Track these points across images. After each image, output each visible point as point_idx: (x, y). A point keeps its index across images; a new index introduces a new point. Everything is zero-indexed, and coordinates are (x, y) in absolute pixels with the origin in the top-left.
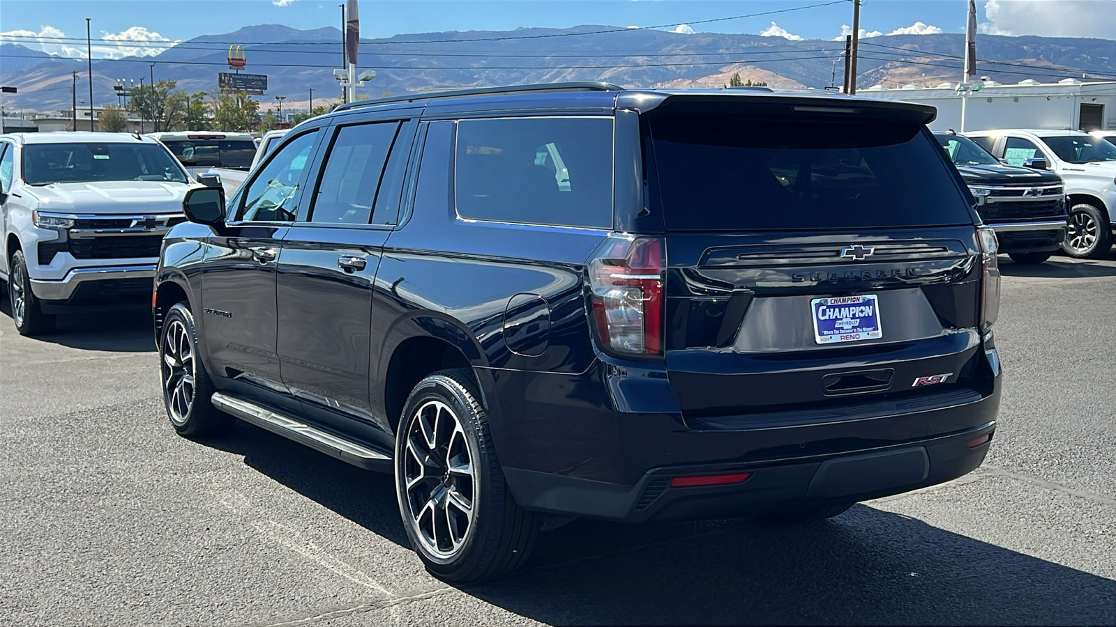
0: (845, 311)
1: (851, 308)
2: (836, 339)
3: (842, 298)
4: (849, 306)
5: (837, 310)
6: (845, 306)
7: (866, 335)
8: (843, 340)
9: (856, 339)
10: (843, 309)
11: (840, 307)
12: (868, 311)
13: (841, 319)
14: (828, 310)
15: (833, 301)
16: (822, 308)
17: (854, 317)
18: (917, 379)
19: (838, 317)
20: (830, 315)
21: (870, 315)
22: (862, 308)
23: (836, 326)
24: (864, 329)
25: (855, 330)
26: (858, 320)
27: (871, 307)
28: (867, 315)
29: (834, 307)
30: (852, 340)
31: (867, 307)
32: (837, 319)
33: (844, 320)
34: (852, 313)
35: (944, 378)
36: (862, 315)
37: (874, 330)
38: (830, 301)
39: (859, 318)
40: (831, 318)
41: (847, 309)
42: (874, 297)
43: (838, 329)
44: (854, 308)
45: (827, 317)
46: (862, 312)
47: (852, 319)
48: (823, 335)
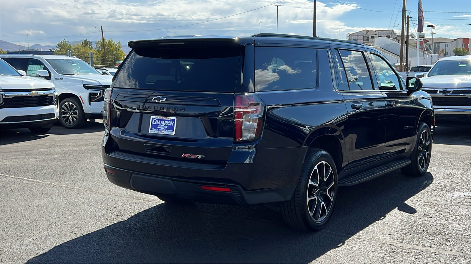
0: (163, 122)
1: (165, 121)
2: (156, 132)
3: (162, 117)
4: (165, 120)
5: (160, 121)
6: (163, 120)
7: (168, 133)
8: (158, 133)
9: (163, 134)
10: (162, 121)
11: (161, 120)
12: (172, 123)
13: (160, 125)
14: (156, 121)
15: (158, 118)
16: (154, 120)
17: (166, 125)
18: (184, 154)
19: (160, 124)
20: (156, 123)
21: (172, 125)
22: (170, 122)
23: (158, 127)
24: (168, 130)
25: (165, 130)
26: (167, 126)
27: (173, 122)
28: (171, 125)
29: (159, 120)
30: (162, 133)
31: (172, 122)
32: (159, 125)
33: (162, 126)
34: (165, 123)
35: (200, 157)
36: (169, 125)
37: (172, 131)
38: (158, 117)
39: (168, 125)
40: (157, 124)
41: (164, 121)
42: (175, 118)
43: (158, 128)
44: (166, 122)
45: (155, 123)
46: (169, 123)
47: (165, 125)
48: (152, 130)
